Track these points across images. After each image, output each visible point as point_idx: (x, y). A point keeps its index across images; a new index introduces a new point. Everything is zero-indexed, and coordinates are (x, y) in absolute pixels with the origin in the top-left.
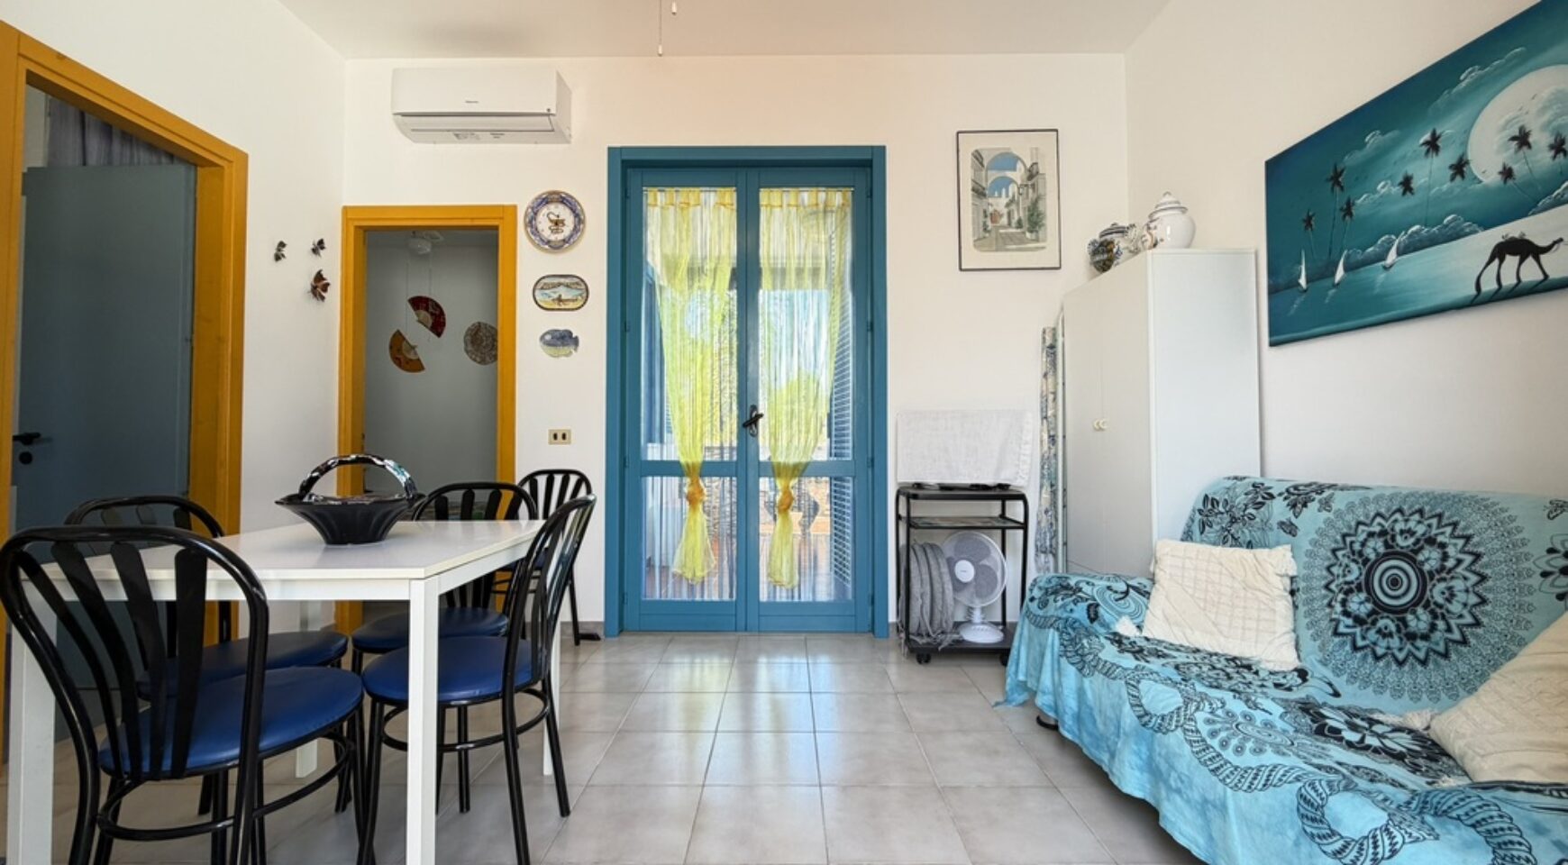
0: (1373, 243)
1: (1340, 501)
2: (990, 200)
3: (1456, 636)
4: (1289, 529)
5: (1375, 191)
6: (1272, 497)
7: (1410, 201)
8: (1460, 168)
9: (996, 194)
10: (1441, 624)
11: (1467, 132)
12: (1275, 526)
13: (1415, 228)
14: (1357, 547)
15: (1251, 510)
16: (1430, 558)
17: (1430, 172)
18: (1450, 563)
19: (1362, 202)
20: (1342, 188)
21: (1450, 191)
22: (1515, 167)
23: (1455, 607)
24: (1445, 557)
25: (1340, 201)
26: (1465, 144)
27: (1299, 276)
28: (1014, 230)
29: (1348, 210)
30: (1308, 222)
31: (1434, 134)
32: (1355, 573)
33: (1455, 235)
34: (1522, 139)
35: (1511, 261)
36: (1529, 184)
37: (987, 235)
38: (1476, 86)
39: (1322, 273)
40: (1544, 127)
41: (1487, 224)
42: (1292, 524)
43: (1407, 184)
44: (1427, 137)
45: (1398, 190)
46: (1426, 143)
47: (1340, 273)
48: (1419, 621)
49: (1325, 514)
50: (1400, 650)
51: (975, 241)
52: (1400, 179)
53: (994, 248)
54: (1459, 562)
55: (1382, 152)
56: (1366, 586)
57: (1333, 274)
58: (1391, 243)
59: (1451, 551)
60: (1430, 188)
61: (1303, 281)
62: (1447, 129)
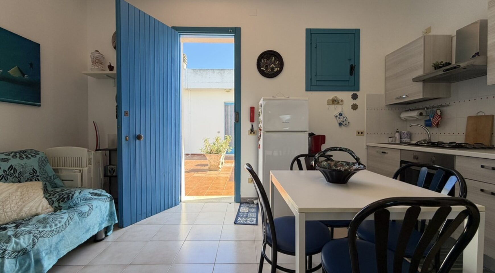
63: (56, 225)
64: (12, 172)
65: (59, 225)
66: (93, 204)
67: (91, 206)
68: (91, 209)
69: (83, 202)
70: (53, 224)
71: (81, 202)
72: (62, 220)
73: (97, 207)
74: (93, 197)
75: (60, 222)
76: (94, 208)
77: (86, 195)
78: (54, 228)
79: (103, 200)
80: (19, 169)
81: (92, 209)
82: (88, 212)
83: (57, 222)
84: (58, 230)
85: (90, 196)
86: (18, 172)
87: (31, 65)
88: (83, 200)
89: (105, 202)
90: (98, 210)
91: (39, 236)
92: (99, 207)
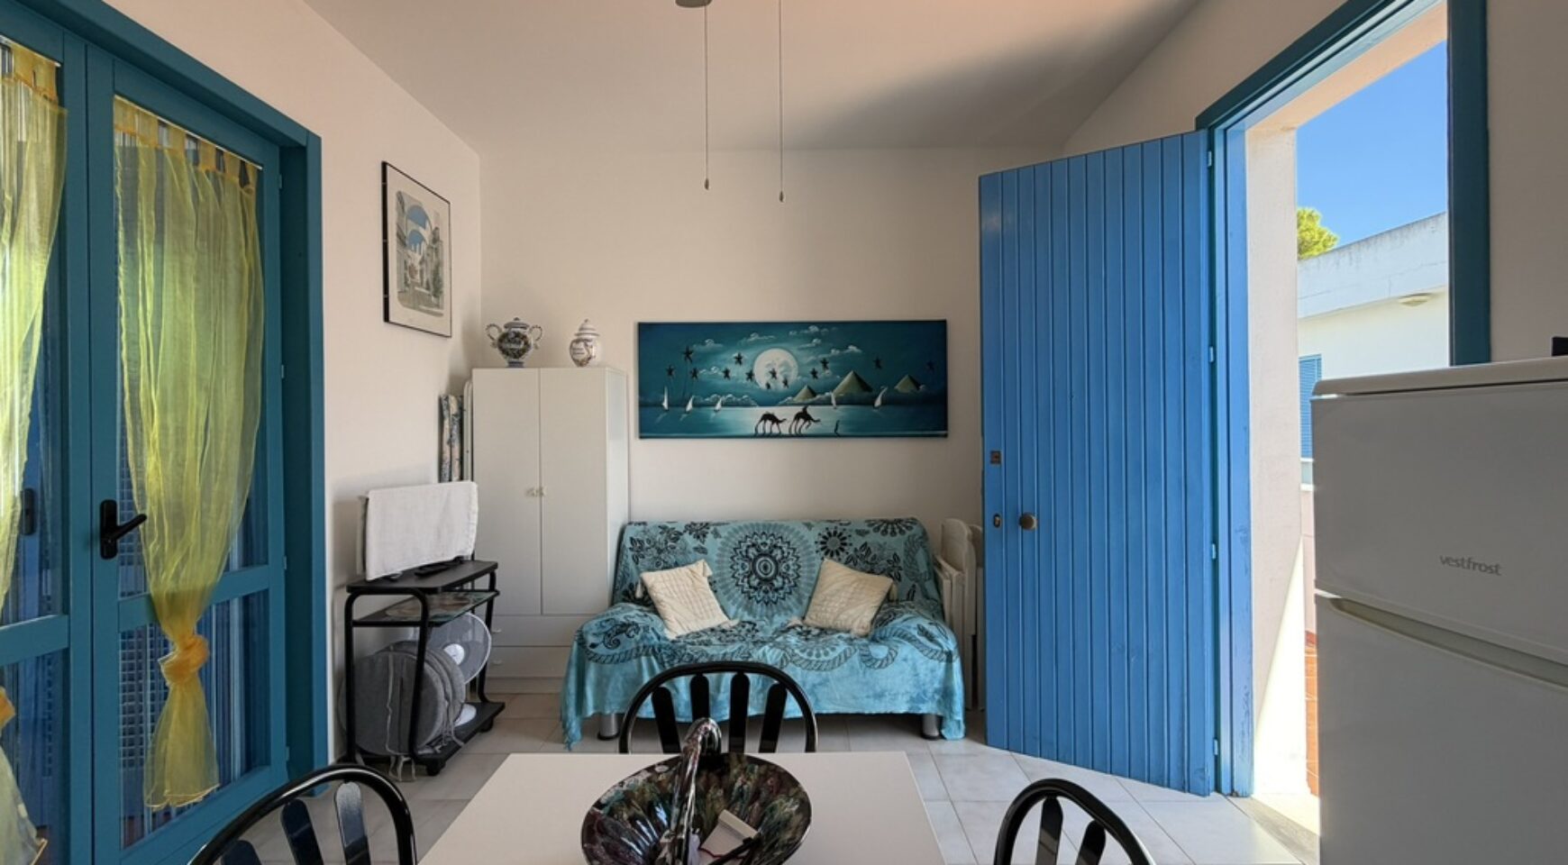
0: (709, 396)
1: (723, 532)
2: (410, 253)
3: (792, 583)
4: (703, 551)
5: (710, 370)
6: (681, 534)
7: (726, 382)
8: (750, 375)
9: (413, 248)
10: (786, 581)
11: (754, 361)
12: (692, 550)
13: (730, 396)
14: (744, 553)
15: (670, 543)
16: (778, 554)
17: (738, 372)
18: (786, 554)
19: (702, 372)
20: (691, 361)
21: (746, 385)
22: (772, 385)
23: (791, 572)
24: (783, 552)
25: (690, 368)
26: (752, 366)
27: (663, 401)
28: (424, 290)
29: (695, 373)
30: (670, 372)
31: (739, 355)
32: (748, 566)
33: (747, 405)
34: (774, 374)
35: (769, 423)
36: (774, 394)
37: (407, 289)
38: (757, 343)
39: (678, 403)
40: (781, 373)
41: (762, 404)
42: (702, 548)
43: (727, 373)
44: (736, 355)
45: (721, 374)
46: (736, 358)
47: (690, 407)
48: (778, 583)
49: (719, 540)
50: (773, 597)
51: (399, 292)
52: (723, 369)
53: (411, 305)
54: (789, 553)
55: (715, 353)
56: (754, 571)
57: (685, 406)
58: (718, 400)
59: (784, 549)
60: (737, 379)
61: (665, 404)
62: (746, 355)
63: (818, 656)
64: (864, 553)
65: (823, 658)
66: (899, 651)
67: (894, 654)
68: (890, 657)
69: (897, 639)
70: (815, 652)
71: (894, 638)
72: (831, 653)
73: (905, 660)
74: (918, 637)
75: (826, 654)
76: (898, 658)
77: (909, 627)
78: (813, 658)
79: (926, 652)
80: (874, 552)
81: (893, 660)
82: (882, 661)
83: (822, 652)
84: (819, 664)
85: (915, 633)
86: (872, 555)
87: (930, 364)
88: (899, 636)
89: (932, 658)
90: (907, 667)
91: (789, 658)
92: (910, 662)
